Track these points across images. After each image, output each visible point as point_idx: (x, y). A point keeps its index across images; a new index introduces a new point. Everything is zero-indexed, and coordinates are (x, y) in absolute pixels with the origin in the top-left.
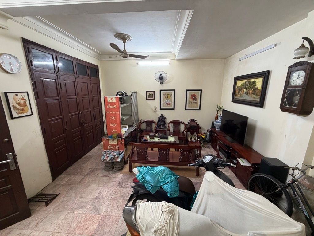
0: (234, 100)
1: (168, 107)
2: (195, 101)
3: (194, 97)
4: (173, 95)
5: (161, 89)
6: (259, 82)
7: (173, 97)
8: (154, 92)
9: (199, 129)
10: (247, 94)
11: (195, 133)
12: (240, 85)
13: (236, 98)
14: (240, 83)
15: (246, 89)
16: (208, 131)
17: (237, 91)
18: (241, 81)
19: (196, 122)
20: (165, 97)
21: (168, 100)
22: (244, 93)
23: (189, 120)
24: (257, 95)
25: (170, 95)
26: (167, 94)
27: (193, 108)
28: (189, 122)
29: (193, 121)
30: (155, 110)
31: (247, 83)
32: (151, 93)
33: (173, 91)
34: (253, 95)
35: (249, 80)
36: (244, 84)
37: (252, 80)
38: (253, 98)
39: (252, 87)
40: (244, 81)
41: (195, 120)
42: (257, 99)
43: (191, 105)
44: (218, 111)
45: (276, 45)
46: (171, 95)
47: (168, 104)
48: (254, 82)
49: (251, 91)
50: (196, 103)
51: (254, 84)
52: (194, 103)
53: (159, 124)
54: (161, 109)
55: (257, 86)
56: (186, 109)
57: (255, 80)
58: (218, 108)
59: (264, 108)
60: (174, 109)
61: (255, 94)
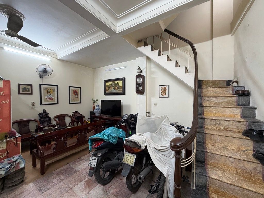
0: (106, 94)
1: (51, 102)
2: (77, 96)
3: (76, 93)
4: (56, 90)
5: (41, 83)
6: (120, 83)
7: (56, 92)
8: (31, 86)
9: (83, 118)
10: (115, 89)
11: (79, 123)
12: (108, 85)
13: (107, 92)
14: (108, 84)
15: (113, 87)
16: (89, 119)
17: (107, 88)
18: (109, 83)
19: (79, 113)
20: (46, 92)
21: (51, 95)
22: (113, 89)
23: (73, 113)
24: (120, 89)
25: (52, 89)
26: (49, 89)
27: (76, 102)
28: (73, 114)
29: (76, 112)
30: (32, 107)
31: (113, 84)
32: (26, 87)
33: (56, 86)
34: (118, 90)
35: (114, 82)
36: (111, 84)
37: (116, 82)
38: (119, 91)
39: (116, 85)
40: (111, 83)
41: (78, 112)
42: (121, 91)
43: (73, 100)
44: (94, 103)
45: (125, 67)
46: (54, 90)
47: (51, 99)
48: (117, 83)
49: (117, 88)
50: (78, 97)
51: (118, 84)
52: (76, 97)
53: (43, 120)
54: (41, 104)
55: (120, 85)
56: (70, 103)
57: (118, 82)
58: (93, 101)
59: (125, 95)
60: (58, 103)
61: (119, 89)
